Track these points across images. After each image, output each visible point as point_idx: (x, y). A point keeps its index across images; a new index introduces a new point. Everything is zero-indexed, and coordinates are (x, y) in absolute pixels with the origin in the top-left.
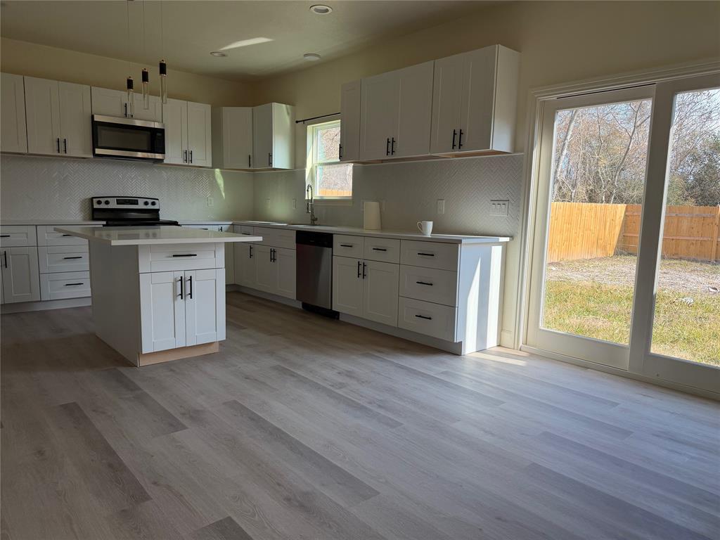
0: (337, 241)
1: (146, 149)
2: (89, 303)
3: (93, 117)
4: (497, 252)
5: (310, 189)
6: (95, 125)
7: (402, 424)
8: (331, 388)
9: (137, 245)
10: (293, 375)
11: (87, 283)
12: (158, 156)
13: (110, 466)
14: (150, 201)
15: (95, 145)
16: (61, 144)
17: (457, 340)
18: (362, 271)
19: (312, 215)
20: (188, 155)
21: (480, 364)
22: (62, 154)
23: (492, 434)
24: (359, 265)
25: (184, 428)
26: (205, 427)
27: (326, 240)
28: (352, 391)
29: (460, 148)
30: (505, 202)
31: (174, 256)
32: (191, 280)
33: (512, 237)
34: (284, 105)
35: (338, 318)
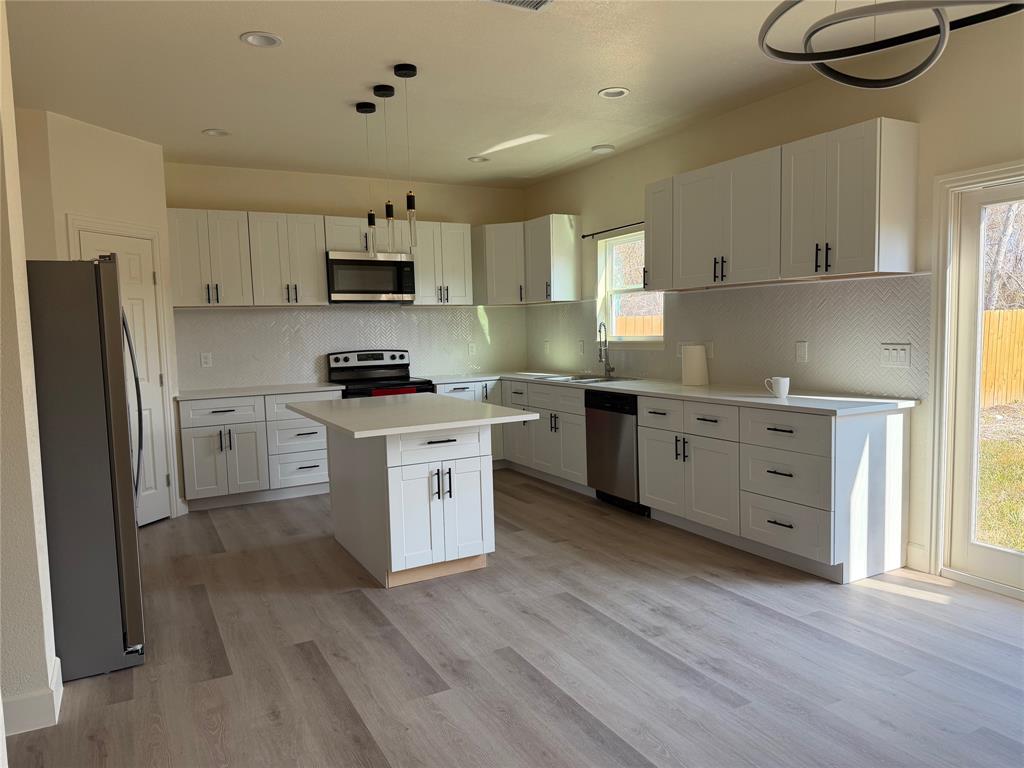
0: (643, 406)
1: (391, 288)
2: (326, 490)
3: (327, 254)
4: (895, 425)
5: (603, 328)
6: (331, 265)
7: (748, 702)
8: (641, 634)
9: (385, 437)
10: (587, 610)
11: (324, 465)
12: (407, 297)
13: (357, 740)
14: (397, 354)
15: (331, 289)
16: (291, 292)
17: (835, 561)
18: (681, 449)
19: (607, 364)
20: (443, 293)
21: (874, 600)
22: (293, 303)
23: (891, 725)
24: (677, 441)
25: (449, 688)
26: (472, 688)
27: (627, 404)
28: (673, 642)
29: (826, 270)
30: (905, 347)
31: (429, 443)
32: (449, 473)
33: (918, 400)
34: (566, 216)
35: (649, 516)
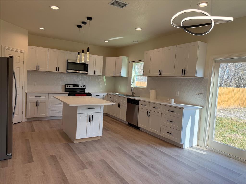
0: (140, 103)
1: (83, 70)
2: (62, 118)
3: (67, 60)
4: (198, 112)
5: (133, 84)
6: (68, 63)
7: (159, 175)
8: (135, 158)
9: (77, 106)
10: (123, 151)
11: (62, 112)
12: (87, 72)
13: (63, 180)
14: (83, 86)
15: (67, 69)
16: (57, 69)
17: (181, 143)
18: (148, 114)
19: (133, 92)
20: (95, 72)
21: (190, 153)
22: (58, 71)
23: (191, 182)
24: (147, 112)
25: (87, 168)
26: (93, 169)
27: (137, 102)
28: (142, 160)
29: (184, 75)
30: (201, 94)
31: (88, 108)
32: (93, 116)
33: (203, 107)
34: (126, 57)
35: (140, 129)
